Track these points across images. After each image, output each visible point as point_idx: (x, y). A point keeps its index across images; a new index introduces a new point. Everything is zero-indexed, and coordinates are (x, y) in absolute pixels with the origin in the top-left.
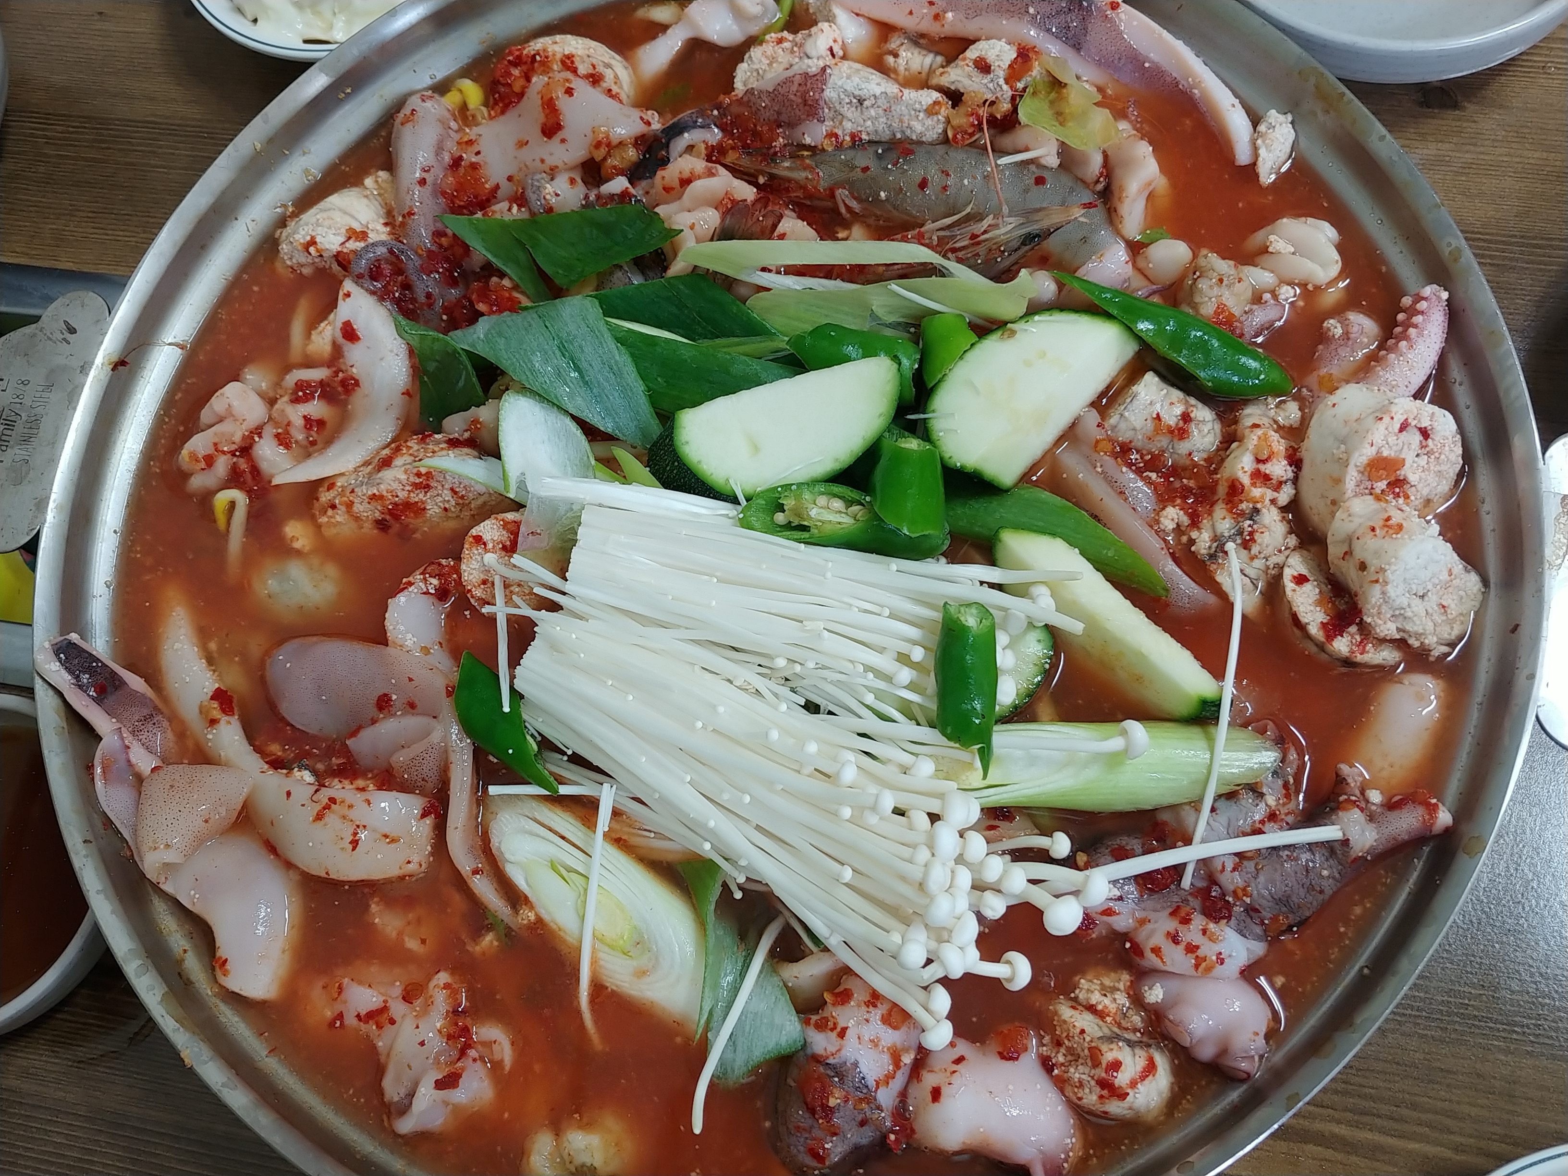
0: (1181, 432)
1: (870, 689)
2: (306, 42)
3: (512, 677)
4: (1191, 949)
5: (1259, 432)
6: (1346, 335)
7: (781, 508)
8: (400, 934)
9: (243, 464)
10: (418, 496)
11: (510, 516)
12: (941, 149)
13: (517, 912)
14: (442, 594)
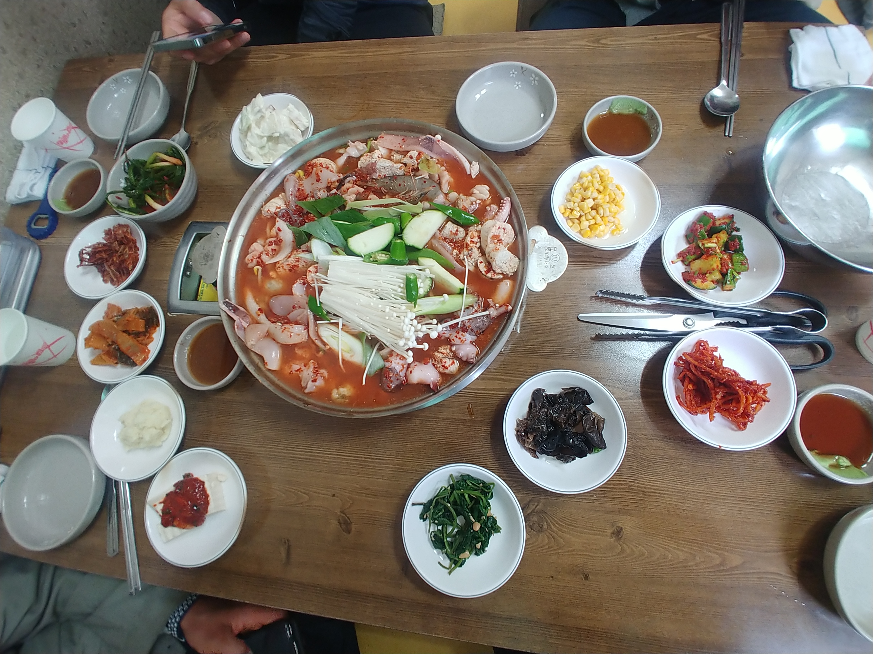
0: (456, 234)
1: (393, 294)
2: (265, 164)
3: (319, 299)
4: (460, 338)
5: (471, 232)
6: (490, 210)
7: (371, 257)
8: (302, 354)
9: (260, 261)
10: (297, 263)
11: (316, 265)
12: (404, 176)
13: (325, 347)
14: (304, 284)
